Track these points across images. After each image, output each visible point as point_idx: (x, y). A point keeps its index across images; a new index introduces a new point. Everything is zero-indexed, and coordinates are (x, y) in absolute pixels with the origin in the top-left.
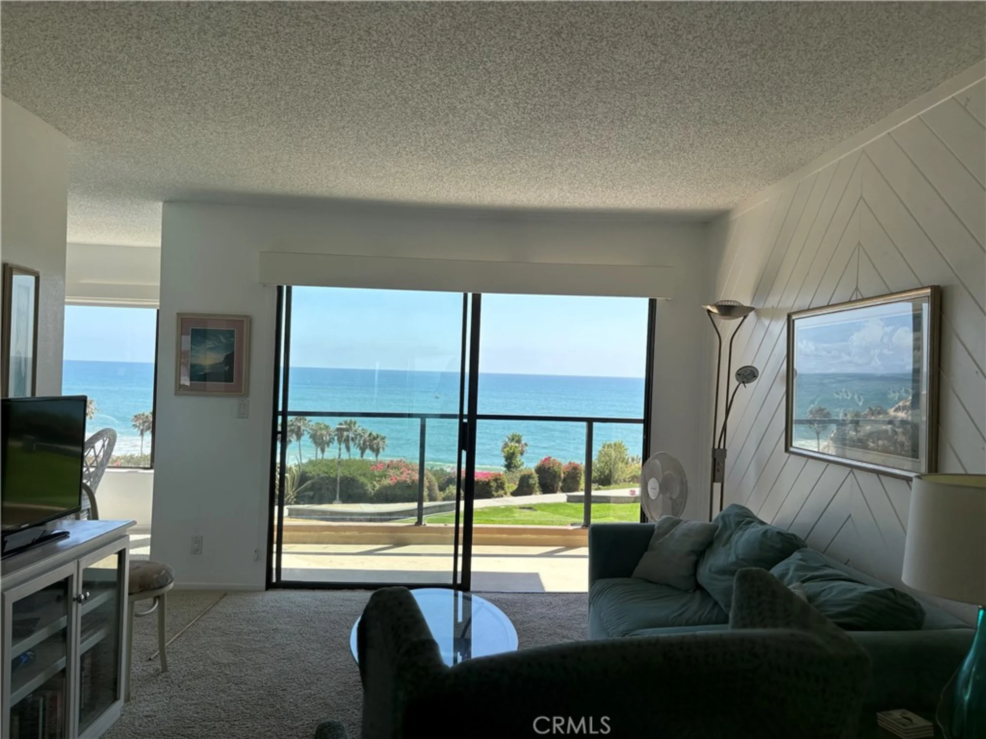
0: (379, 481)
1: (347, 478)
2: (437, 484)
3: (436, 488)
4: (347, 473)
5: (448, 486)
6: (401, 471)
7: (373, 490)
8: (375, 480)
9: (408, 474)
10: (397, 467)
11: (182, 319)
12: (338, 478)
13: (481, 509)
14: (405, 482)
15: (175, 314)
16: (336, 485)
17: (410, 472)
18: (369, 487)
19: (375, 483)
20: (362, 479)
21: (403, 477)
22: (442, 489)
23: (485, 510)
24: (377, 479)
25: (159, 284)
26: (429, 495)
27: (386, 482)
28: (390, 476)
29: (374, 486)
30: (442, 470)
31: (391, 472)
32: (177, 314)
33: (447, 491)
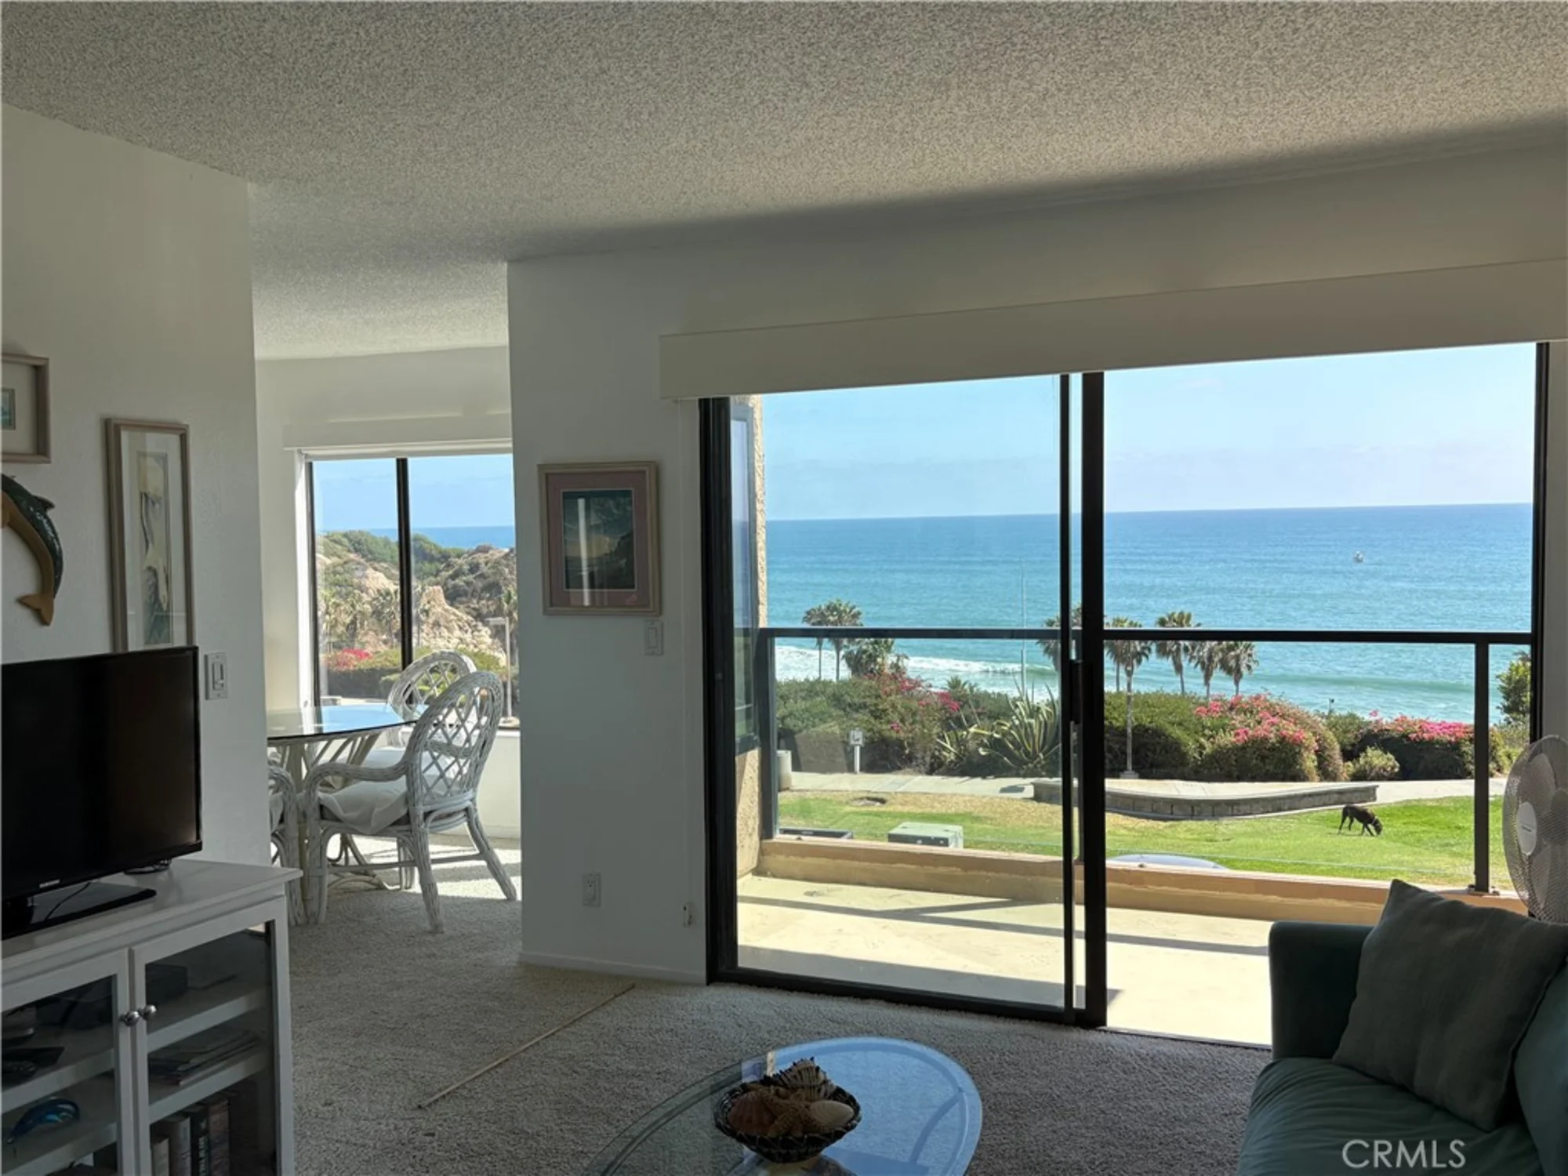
0: (1212, 736)
1: (1147, 730)
2: (1338, 747)
3: (1336, 753)
4: (1146, 721)
5: (1364, 750)
6: (1257, 718)
7: (1201, 754)
8: (1204, 735)
9: (1273, 724)
10: (1248, 711)
11: (547, 475)
12: (1129, 731)
13: (1438, 800)
14: (1266, 739)
15: (535, 469)
16: (1125, 744)
17: (1276, 720)
18: (1191, 747)
19: (1202, 740)
20: (1177, 732)
21: (1261, 731)
22: (1349, 755)
23: (1445, 804)
24: (1207, 732)
25: (509, 411)
26: (1319, 767)
27: (1227, 739)
28: (1234, 728)
29: (1202, 747)
30: (1353, 716)
31: (1238, 719)
32: (539, 466)
33: (1362, 761)
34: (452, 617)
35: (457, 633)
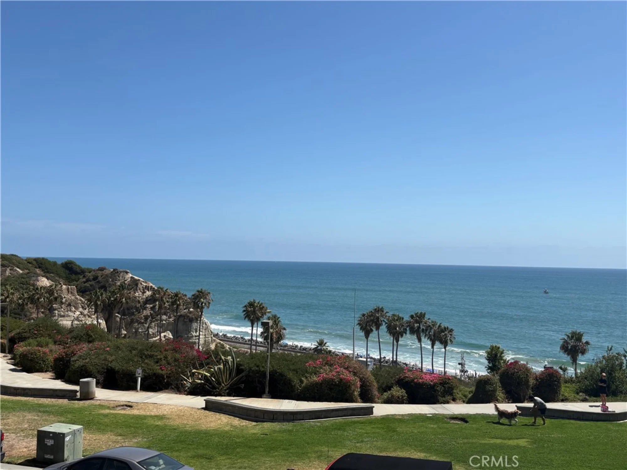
1: (276, 373)
4: (277, 368)
5: (393, 387)
7: (301, 386)
9: (337, 372)
17: (340, 370)
19: (303, 379)
20: (289, 375)
21: (331, 375)
27: (313, 379)
28: (320, 373)
29: (302, 382)
31: (324, 369)
33: (389, 392)
34: (79, 301)
35: (81, 309)
